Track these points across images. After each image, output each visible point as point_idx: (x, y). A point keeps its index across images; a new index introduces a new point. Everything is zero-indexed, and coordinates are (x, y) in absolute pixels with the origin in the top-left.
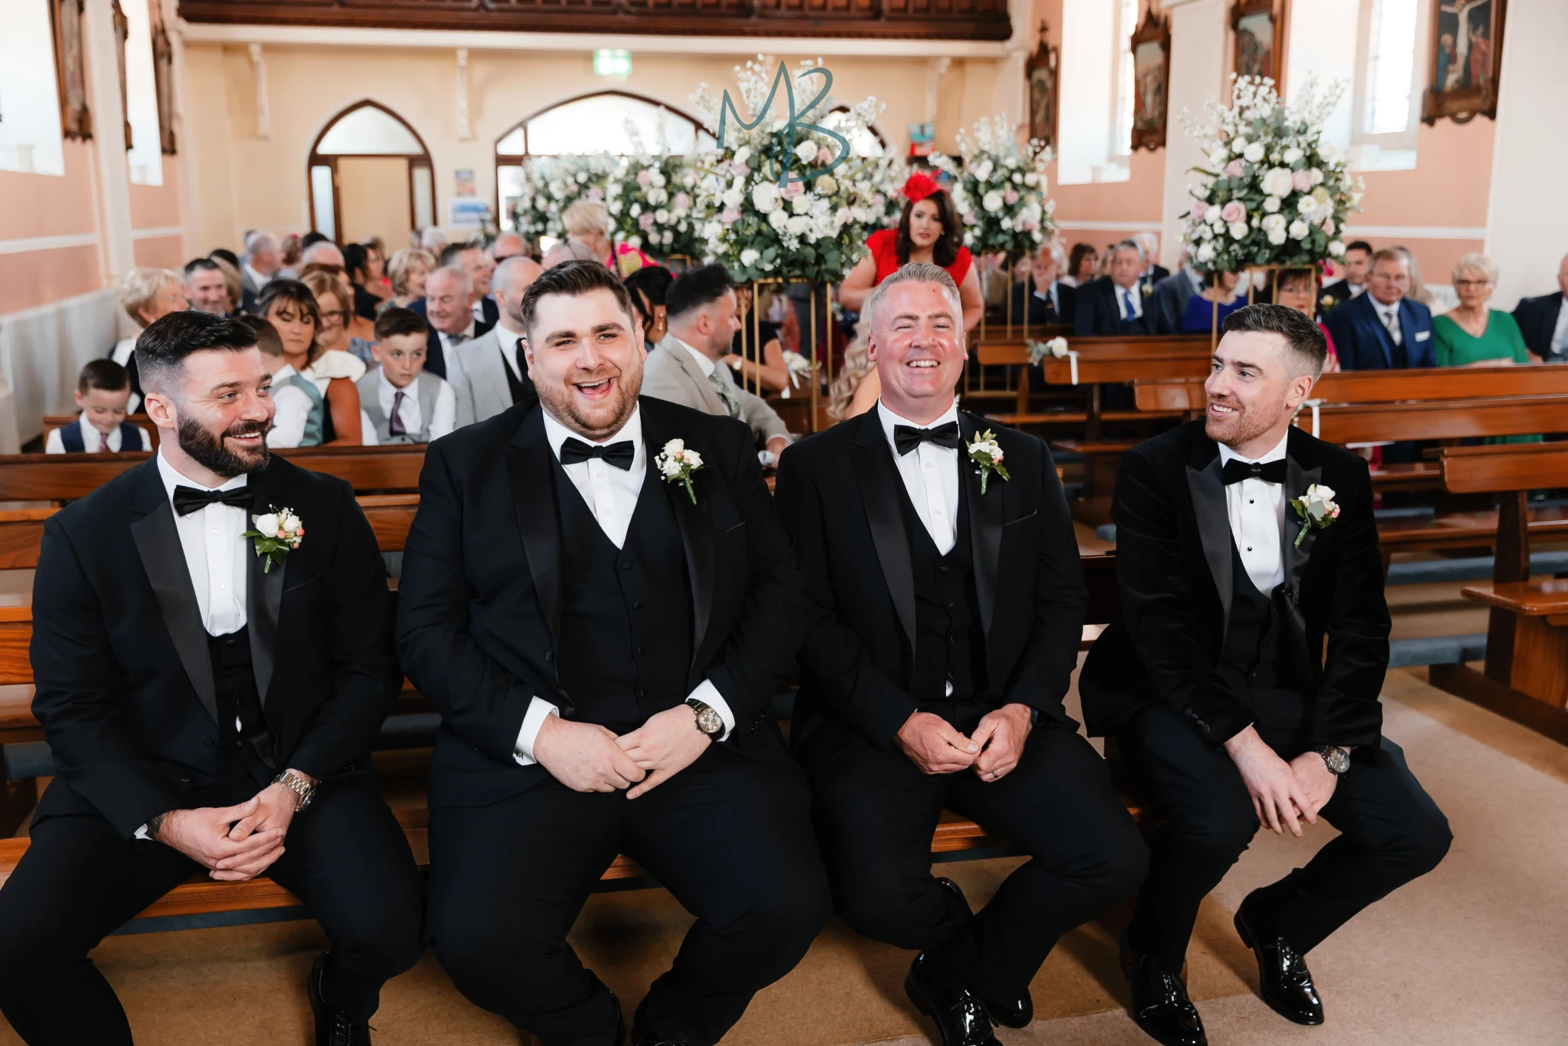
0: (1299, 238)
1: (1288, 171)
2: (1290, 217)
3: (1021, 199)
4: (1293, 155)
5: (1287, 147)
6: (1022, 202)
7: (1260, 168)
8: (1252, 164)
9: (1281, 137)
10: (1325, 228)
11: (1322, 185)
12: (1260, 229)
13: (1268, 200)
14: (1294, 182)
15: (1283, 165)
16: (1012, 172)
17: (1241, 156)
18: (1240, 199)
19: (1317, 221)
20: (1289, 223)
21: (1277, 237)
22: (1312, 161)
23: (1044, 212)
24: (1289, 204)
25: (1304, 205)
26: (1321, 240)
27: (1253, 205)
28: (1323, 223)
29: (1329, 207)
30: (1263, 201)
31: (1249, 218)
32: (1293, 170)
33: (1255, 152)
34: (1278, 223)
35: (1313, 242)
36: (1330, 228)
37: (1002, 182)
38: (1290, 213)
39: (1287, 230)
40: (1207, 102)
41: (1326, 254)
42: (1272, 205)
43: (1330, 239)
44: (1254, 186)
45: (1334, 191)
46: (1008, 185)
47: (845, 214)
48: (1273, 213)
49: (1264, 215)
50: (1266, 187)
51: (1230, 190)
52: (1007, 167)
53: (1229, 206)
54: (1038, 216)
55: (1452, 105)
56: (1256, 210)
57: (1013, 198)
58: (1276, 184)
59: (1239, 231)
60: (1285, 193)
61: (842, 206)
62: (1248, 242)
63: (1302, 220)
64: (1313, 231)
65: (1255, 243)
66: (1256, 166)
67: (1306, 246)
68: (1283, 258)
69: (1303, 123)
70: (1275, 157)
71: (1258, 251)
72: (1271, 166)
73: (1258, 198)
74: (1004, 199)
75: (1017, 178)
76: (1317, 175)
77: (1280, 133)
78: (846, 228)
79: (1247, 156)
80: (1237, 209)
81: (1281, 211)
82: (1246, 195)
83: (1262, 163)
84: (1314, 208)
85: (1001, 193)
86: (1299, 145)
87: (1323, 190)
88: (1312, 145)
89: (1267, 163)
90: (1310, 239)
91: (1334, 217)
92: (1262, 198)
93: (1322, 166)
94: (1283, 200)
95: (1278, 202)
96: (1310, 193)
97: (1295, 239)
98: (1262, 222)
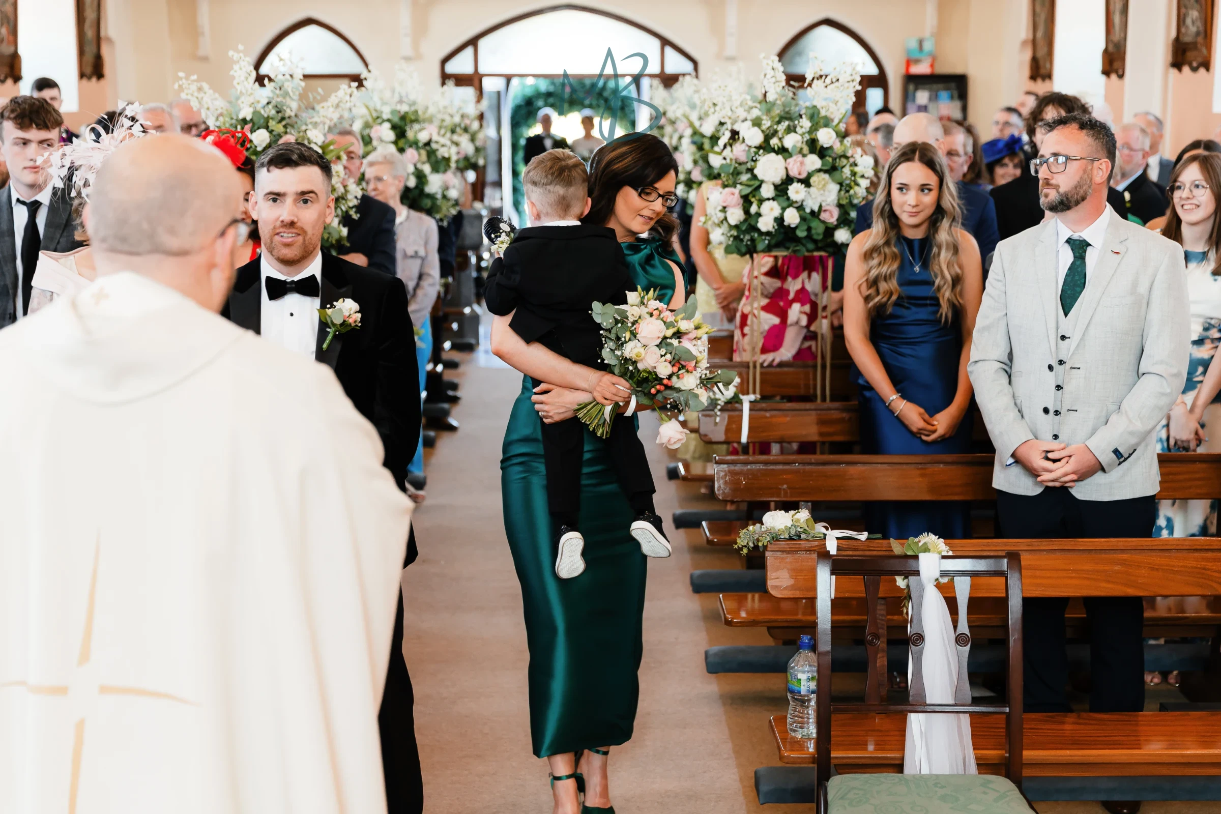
0: (793, 226)
1: (783, 157)
2: (783, 205)
4: (792, 140)
5: (791, 130)
7: (756, 153)
8: (750, 147)
9: (787, 120)
10: (823, 216)
11: (819, 170)
12: (755, 215)
13: (764, 186)
14: (786, 168)
15: (783, 151)
17: (743, 140)
18: (741, 184)
19: (816, 209)
20: (784, 209)
21: (766, 224)
22: (813, 146)
25: (796, 192)
26: (821, 228)
27: (747, 191)
28: (824, 208)
29: (830, 194)
30: (759, 187)
31: (746, 201)
32: (790, 156)
33: (754, 137)
34: (772, 209)
35: (809, 229)
36: (831, 216)
38: (783, 200)
39: (780, 217)
41: (833, 243)
42: (767, 191)
43: (833, 227)
44: (751, 170)
45: (837, 177)
48: (769, 199)
49: (761, 201)
50: (761, 173)
51: (736, 173)
53: (727, 190)
56: (752, 193)
58: (770, 170)
59: (736, 215)
60: (778, 181)
62: (744, 228)
63: (798, 208)
64: (809, 217)
65: (753, 228)
66: (754, 150)
67: (801, 233)
70: (774, 142)
71: (756, 238)
72: (773, 150)
73: (756, 185)
76: (814, 162)
80: (732, 196)
81: (773, 199)
83: (759, 148)
84: (810, 195)
86: (802, 129)
87: (826, 176)
88: (814, 129)
89: (765, 147)
90: (805, 227)
91: (840, 206)
92: (757, 183)
93: (822, 152)
94: (776, 187)
95: (772, 188)
96: (806, 182)
97: (789, 226)
98: (759, 208)
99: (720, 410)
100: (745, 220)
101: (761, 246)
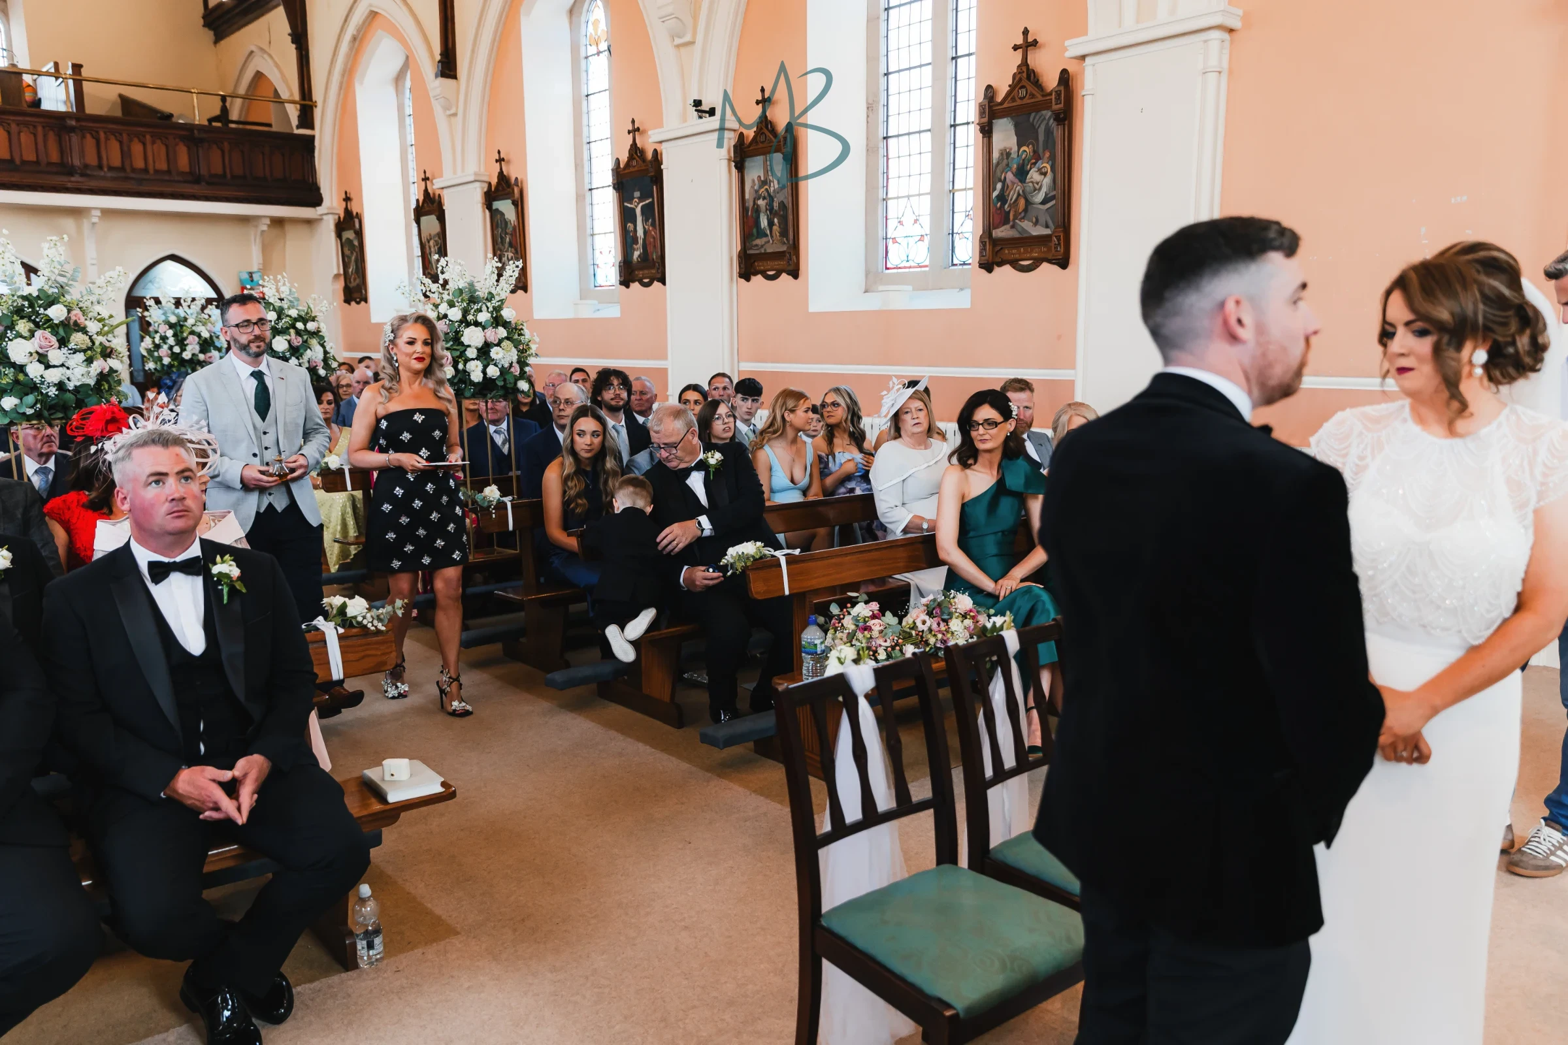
0: (494, 378)
1: (480, 329)
2: (485, 363)
3: (306, 342)
4: (483, 317)
5: (480, 310)
6: (306, 345)
7: (459, 326)
8: (454, 323)
9: (475, 303)
10: (512, 370)
11: (507, 338)
12: (464, 371)
13: (468, 349)
14: (486, 336)
15: (477, 324)
16: (296, 320)
17: (445, 316)
19: (506, 365)
20: (485, 367)
21: (477, 376)
22: (498, 321)
23: (326, 352)
24: (484, 352)
25: (495, 353)
26: (510, 379)
27: (458, 353)
28: (511, 365)
29: (513, 355)
30: (465, 350)
32: (484, 328)
33: (455, 314)
34: (477, 366)
35: (505, 380)
36: (516, 370)
37: (288, 328)
38: (485, 359)
39: (484, 372)
40: (416, 276)
41: (517, 390)
42: (471, 353)
43: (517, 379)
45: (516, 344)
46: (292, 331)
47: (99, 365)
48: (473, 359)
49: (467, 360)
50: (465, 340)
52: (290, 317)
54: (321, 356)
55: (640, 274)
56: (460, 356)
57: (297, 341)
58: (473, 337)
60: (480, 345)
61: (97, 358)
62: (456, 381)
63: (495, 365)
64: (504, 371)
65: (461, 381)
66: (457, 325)
67: (500, 383)
68: (485, 392)
69: (490, 293)
70: (470, 318)
71: (465, 387)
72: (468, 325)
73: (462, 349)
74: (289, 342)
75: (300, 325)
76: (502, 332)
77: (473, 300)
78: (103, 377)
79: (450, 317)
81: (478, 358)
82: (452, 345)
83: (461, 322)
84: (504, 355)
85: (288, 337)
86: (488, 308)
87: (509, 342)
88: (497, 309)
89: (465, 322)
90: (502, 379)
91: (519, 362)
92: (463, 348)
93: (505, 324)
94: (479, 350)
95: (475, 351)
96: (498, 345)
97: (490, 378)
98: (465, 366)
99: (493, 509)
100: (456, 375)
101: (467, 394)
